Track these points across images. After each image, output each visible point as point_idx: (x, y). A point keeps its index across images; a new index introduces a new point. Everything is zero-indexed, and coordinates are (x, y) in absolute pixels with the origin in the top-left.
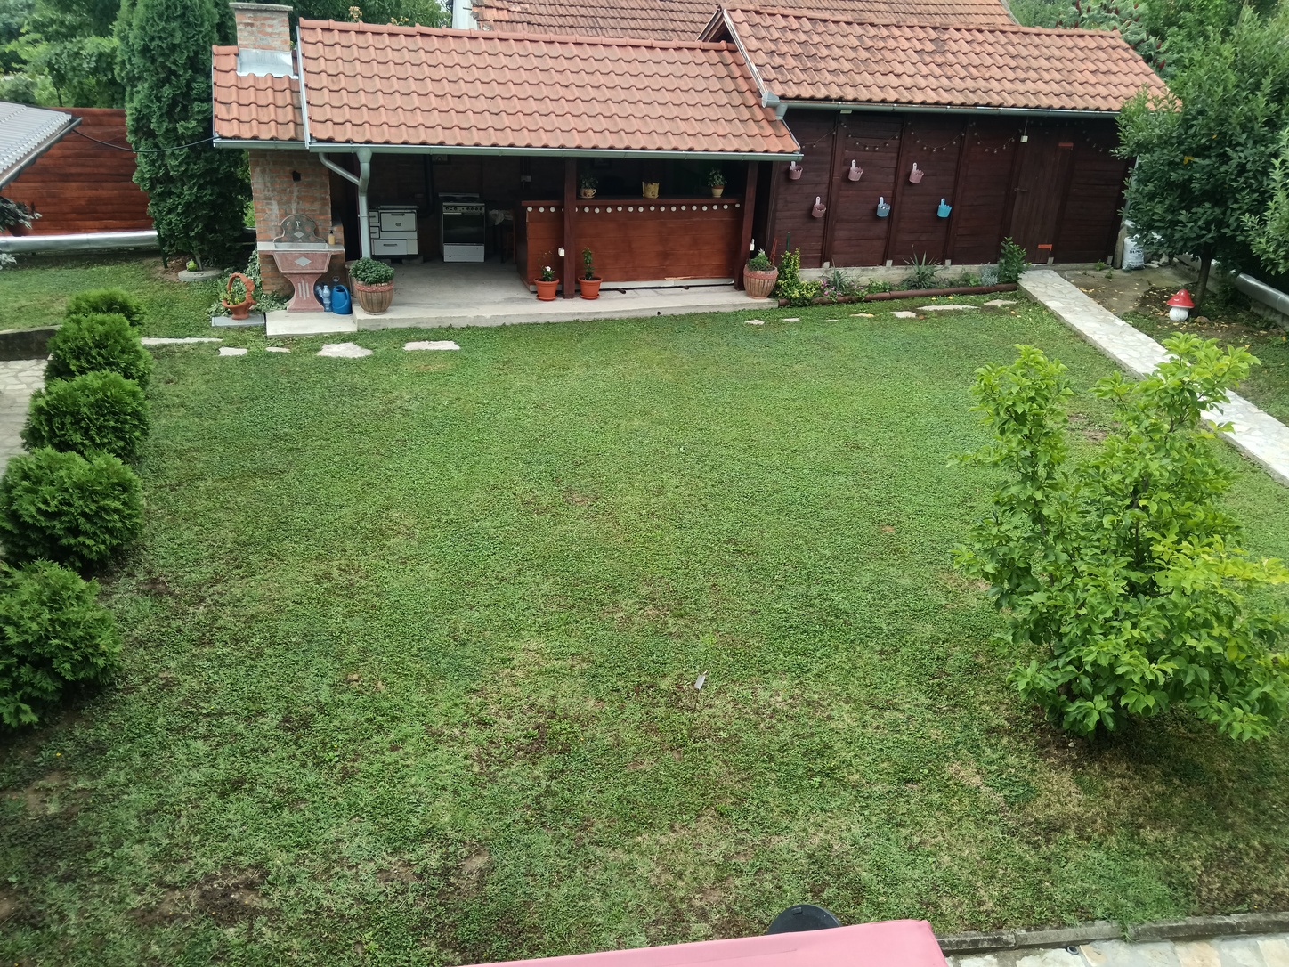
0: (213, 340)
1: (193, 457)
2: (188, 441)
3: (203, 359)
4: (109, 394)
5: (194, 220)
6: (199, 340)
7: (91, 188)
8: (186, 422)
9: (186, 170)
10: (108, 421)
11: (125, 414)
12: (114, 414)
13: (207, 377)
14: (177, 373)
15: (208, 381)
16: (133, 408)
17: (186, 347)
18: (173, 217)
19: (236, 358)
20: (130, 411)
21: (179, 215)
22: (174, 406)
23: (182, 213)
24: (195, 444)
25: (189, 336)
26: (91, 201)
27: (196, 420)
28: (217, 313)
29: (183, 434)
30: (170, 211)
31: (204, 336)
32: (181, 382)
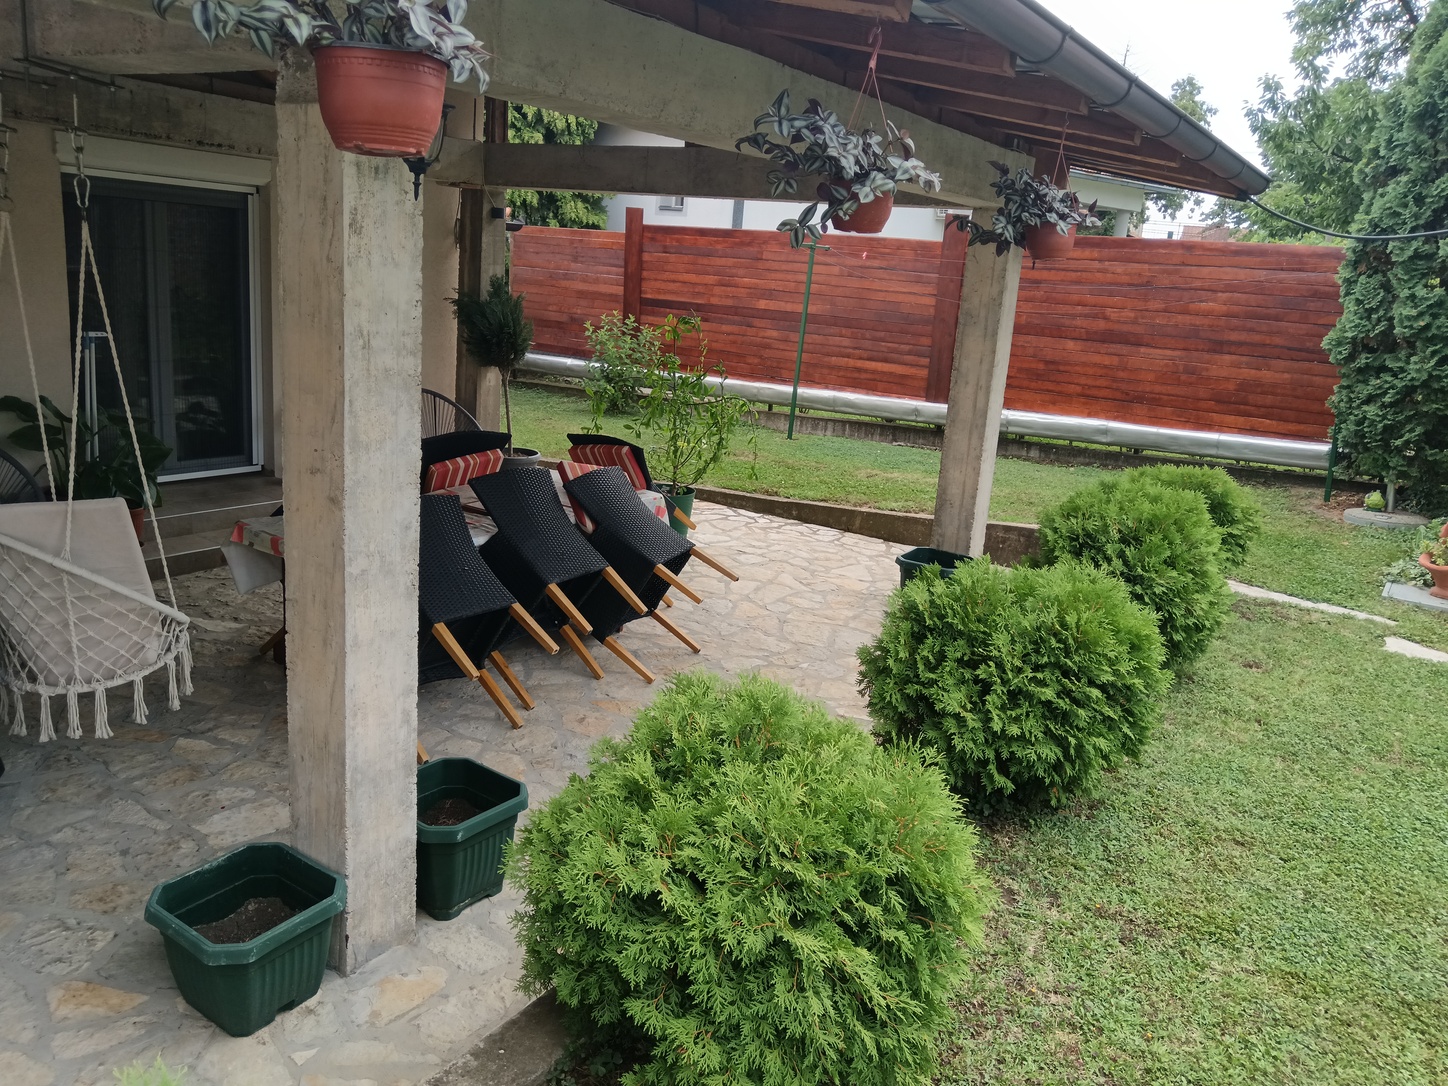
0: (1377, 619)
1: (1230, 859)
2: (1237, 809)
3: (1343, 646)
4: (1071, 619)
5: (1409, 419)
6: (1346, 611)
7: (1249, 366)
8: (1251, 761)
9: (1427, 327)
10: (1042, 683)
11: (1091, 683)
12: (1066, 673)
13: (1341, 681)
14: (1276, 654)
15: (1341, 689)
16: (1116, 673)
17: (1315, 617)
18: (1371, 410)
19: (1421, 663)
20: (1107, 678)
21: (1383, 406)
22: (1239, 715)
23: (1391, 405)
24: (1250, 826)
25: (1328, 601)
26: (1245, 386)
27: (1279, 765)
28: (1400, 578)
29: (1229, 786)
30: (1369, 400)
31: (1359, 608)
32: (1278, 672)
